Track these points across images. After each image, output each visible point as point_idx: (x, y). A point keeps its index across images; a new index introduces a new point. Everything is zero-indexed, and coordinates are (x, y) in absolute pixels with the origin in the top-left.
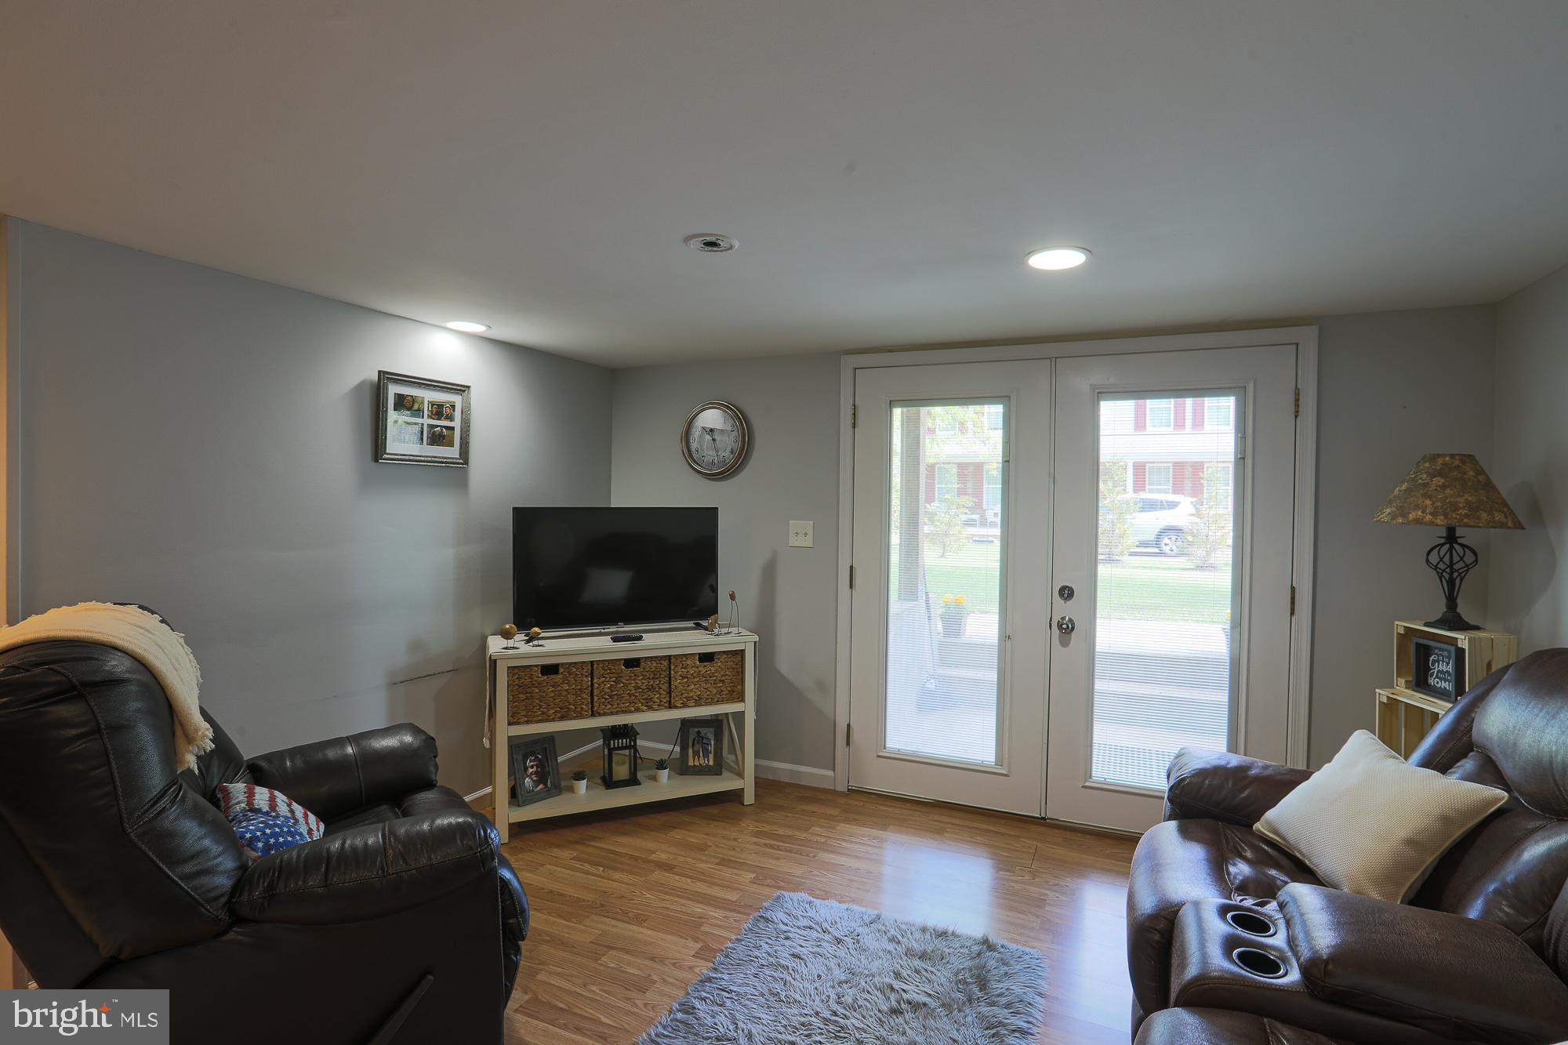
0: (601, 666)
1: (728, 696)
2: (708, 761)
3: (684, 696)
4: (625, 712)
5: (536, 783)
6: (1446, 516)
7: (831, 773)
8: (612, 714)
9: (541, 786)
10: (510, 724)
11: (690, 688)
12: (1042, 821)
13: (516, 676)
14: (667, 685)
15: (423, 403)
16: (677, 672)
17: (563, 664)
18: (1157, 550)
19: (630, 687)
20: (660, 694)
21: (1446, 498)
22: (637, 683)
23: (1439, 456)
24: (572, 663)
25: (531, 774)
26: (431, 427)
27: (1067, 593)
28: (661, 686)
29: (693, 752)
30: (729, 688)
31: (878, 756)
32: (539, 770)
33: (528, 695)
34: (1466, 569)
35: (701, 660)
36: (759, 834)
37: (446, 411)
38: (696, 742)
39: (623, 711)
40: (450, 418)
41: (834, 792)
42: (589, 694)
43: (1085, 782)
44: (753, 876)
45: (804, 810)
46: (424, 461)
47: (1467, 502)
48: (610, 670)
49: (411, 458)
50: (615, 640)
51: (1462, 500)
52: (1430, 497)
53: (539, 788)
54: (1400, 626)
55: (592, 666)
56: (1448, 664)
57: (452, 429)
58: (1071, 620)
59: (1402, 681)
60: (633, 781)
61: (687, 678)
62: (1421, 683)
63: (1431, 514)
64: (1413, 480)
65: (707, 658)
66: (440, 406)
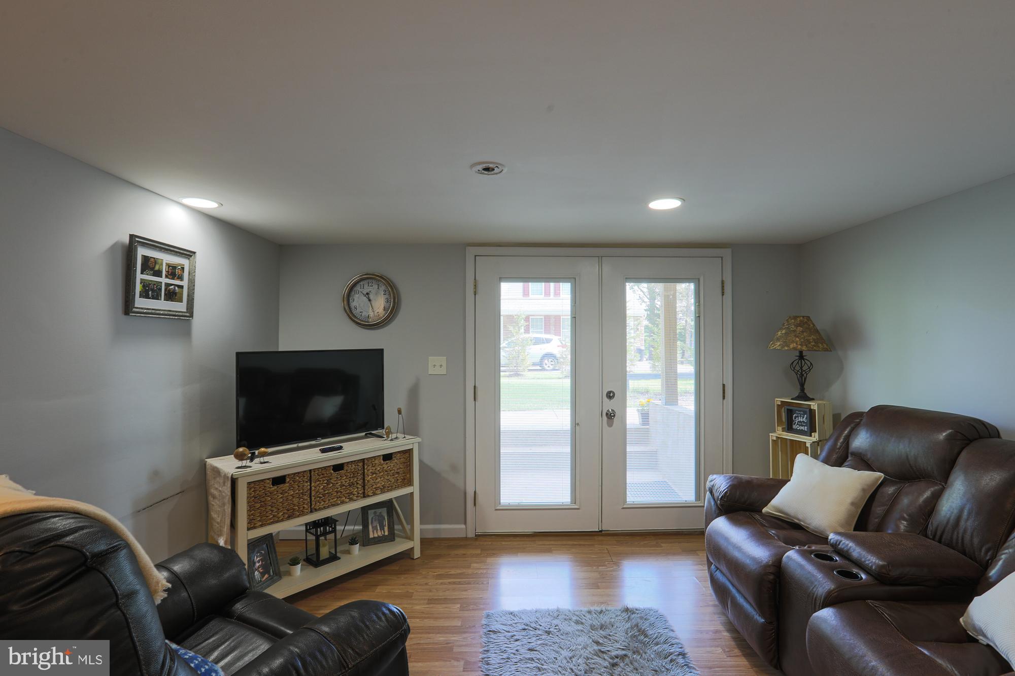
0: (317, 472)
1: (401, 483)
2: (384, 533)
3: (374, 487)
4: (333, 505)
5: (263, 574)
6: (806, 345)
7: (463, 526)
8: (325, 508)
9: (266, 576)
10: (249, 529)
11: (377, 481)
12: (600, 533)
13: (253, 489)
14: (362, 480)
15: (162, 264)
16: (369, 470)
17: (289, 475)
18: (540, 368)
19: (337, 486)
20: (357, 488)
21: (805, 337)
22: (342, 482)
23: (798, 317)
24: (296, 473)
25: (259, 568)
26: (167, 285)
27: (610, 395)
28: (358, 482)
29: (373, 527)
30: (402, 477)
31: (496, 510)
32: (263, 563)
33: (262, 503)
34: (809, 370)
35: (384, 460)
36: (440, 577)
37: (178, 272)
38: (374, 520)
39: (332, 504)
40: (181, 278)
41: (466, 539)
42: (309, 496)
43: (624, 505)
44: (459, 606)
45: (457, 555)
46: (162, 315)
47: (814, 339)
48: (323, 475)
49: (153, 311)
50: (323, 451)
51: (811, 338)
52: (798, 337)
53: (265, 578)
54: (778, 401)
55: (310, 474)
56: (803, 418)
57: (181, 287)
58: (612, 410)
59: (780, 428)
60: (333, 558)
61: (376, 473)
62: (789, 428)
63: (800, 345)
64: (788, 328)
65: (387, 457)
66: (174, 267)
